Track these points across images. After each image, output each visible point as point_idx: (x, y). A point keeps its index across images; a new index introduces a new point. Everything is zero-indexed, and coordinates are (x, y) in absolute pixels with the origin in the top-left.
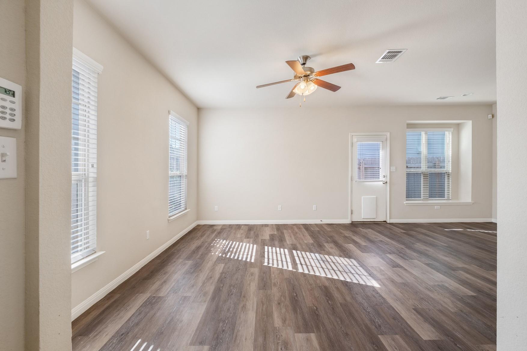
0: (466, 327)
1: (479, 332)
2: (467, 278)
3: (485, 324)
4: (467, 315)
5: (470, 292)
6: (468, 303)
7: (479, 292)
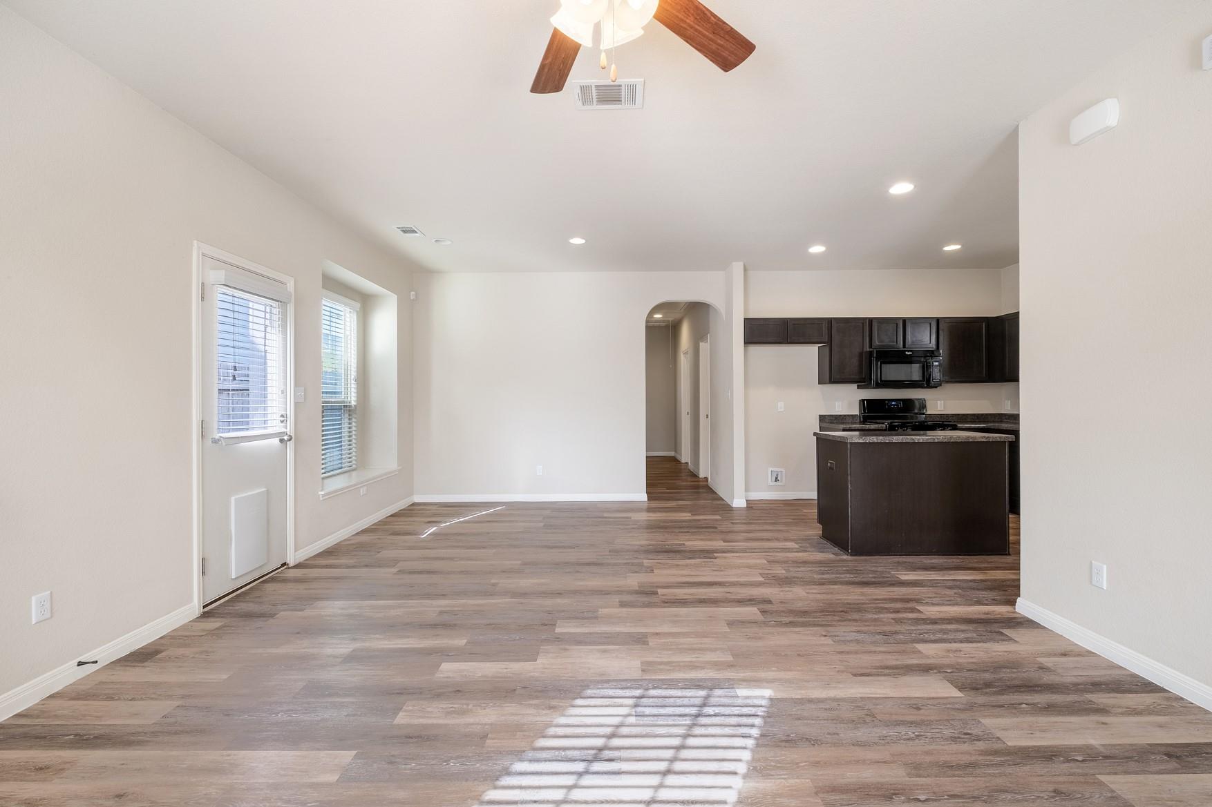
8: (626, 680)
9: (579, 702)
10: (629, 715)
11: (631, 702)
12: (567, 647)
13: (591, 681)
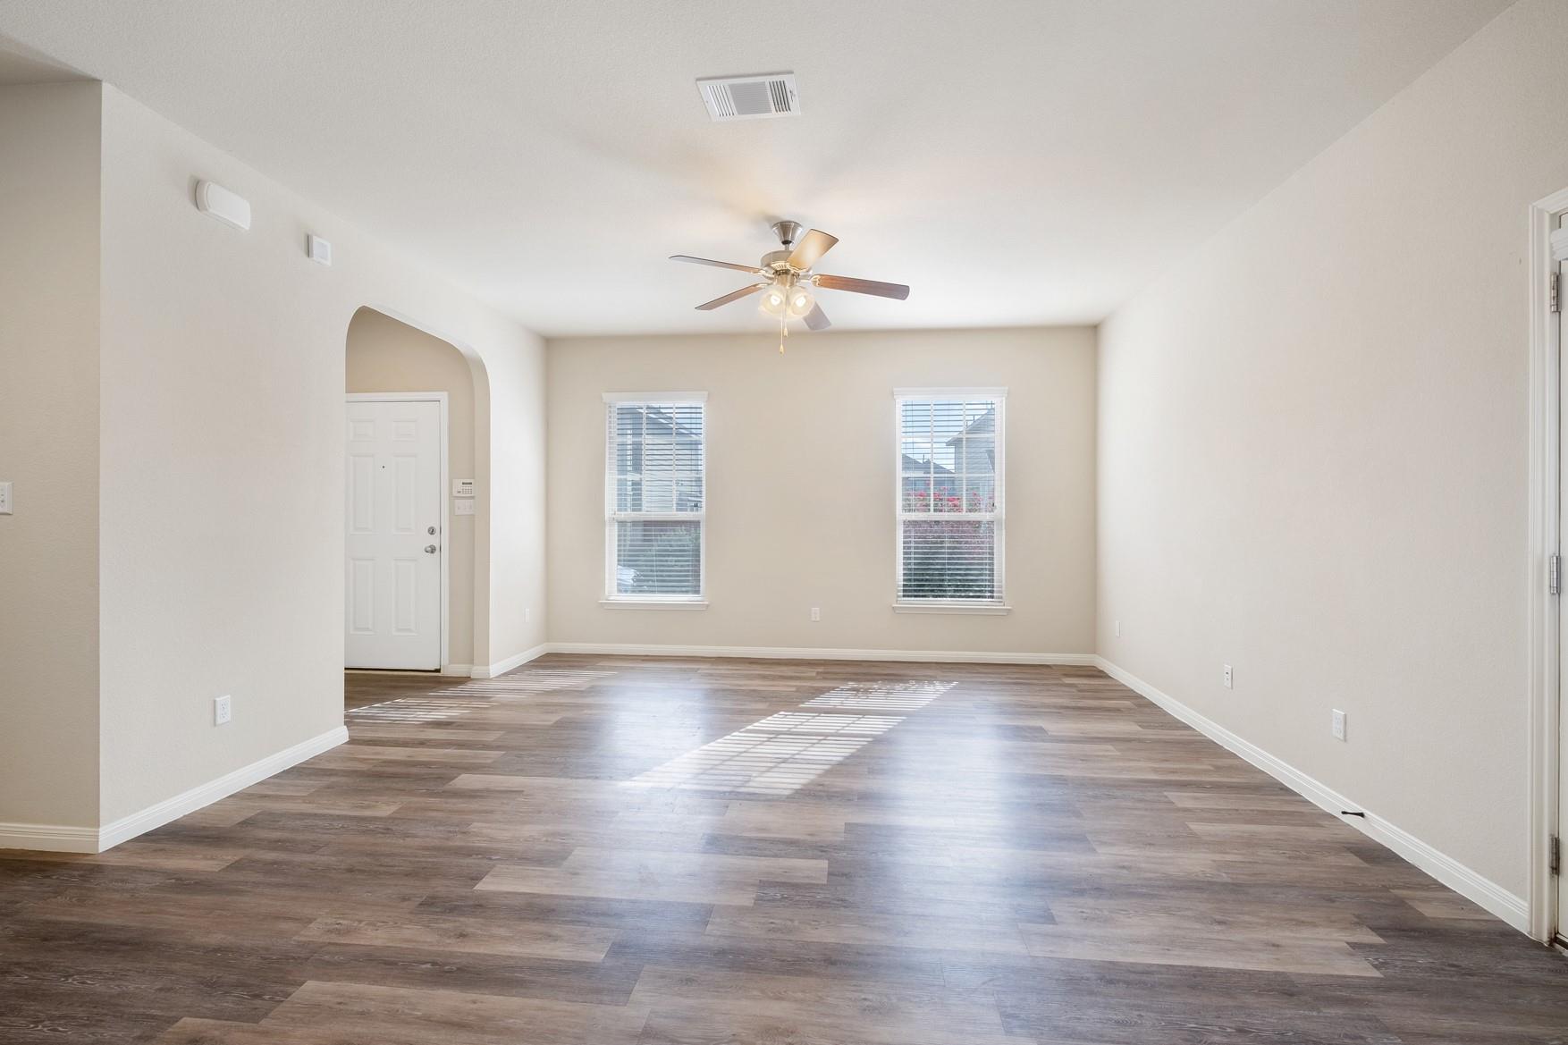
0: (434, 814)
1: (414, 820)
2: (550, 937)
3: (415, 836)
4: (450, 832)
5: (492, 888)
6: (471, 856)
7: (477, 903)
8: (751, 800)
9: (798, 787)
10: (756, 777)
11: (751, 784)
12: (809, 838)
13: (784, 801)
